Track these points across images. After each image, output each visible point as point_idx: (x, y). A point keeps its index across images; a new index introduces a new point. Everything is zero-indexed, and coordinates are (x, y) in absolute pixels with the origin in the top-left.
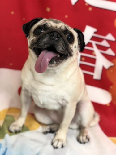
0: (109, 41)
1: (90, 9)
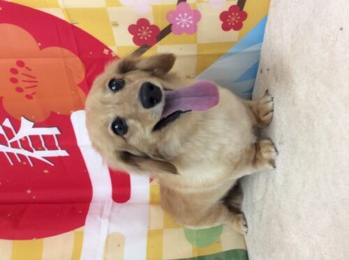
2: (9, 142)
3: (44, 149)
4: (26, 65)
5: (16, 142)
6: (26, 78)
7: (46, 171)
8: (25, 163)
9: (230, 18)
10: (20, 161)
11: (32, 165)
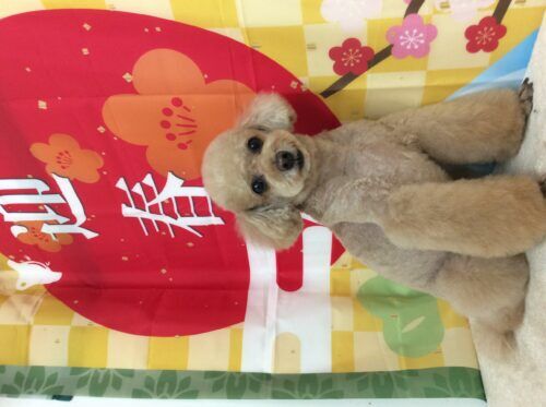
2: (147, 205)
3: (192, 215)
4: (184, 104)
5: (157, 205)
6: (181, 121)
7: (190, 244)
8: (164, 233)
9: (479, 35)
10: (157, 230)
11: (173, 236)
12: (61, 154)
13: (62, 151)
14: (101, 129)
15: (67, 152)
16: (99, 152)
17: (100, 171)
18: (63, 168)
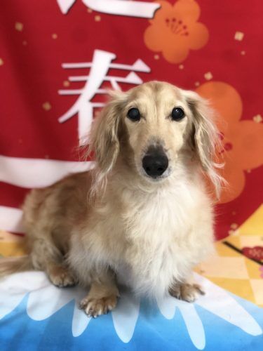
0: (139, 74)
1: (98, 18)
2: (113, 80)
4: (226, 151)
7: (47, 106)
8: (66, 84)
10: (73, 79)
11: (62, 92)
12: (185, 27)
13: (188, 30)
14: (209, 76)
15: (187, 34)
16: (184, 63)
17: (160, 54)
18: (167, 21)
